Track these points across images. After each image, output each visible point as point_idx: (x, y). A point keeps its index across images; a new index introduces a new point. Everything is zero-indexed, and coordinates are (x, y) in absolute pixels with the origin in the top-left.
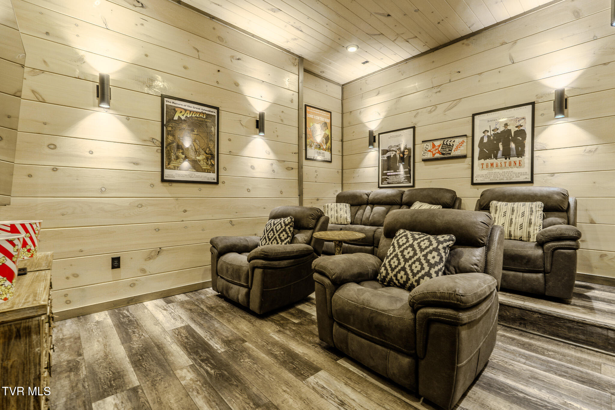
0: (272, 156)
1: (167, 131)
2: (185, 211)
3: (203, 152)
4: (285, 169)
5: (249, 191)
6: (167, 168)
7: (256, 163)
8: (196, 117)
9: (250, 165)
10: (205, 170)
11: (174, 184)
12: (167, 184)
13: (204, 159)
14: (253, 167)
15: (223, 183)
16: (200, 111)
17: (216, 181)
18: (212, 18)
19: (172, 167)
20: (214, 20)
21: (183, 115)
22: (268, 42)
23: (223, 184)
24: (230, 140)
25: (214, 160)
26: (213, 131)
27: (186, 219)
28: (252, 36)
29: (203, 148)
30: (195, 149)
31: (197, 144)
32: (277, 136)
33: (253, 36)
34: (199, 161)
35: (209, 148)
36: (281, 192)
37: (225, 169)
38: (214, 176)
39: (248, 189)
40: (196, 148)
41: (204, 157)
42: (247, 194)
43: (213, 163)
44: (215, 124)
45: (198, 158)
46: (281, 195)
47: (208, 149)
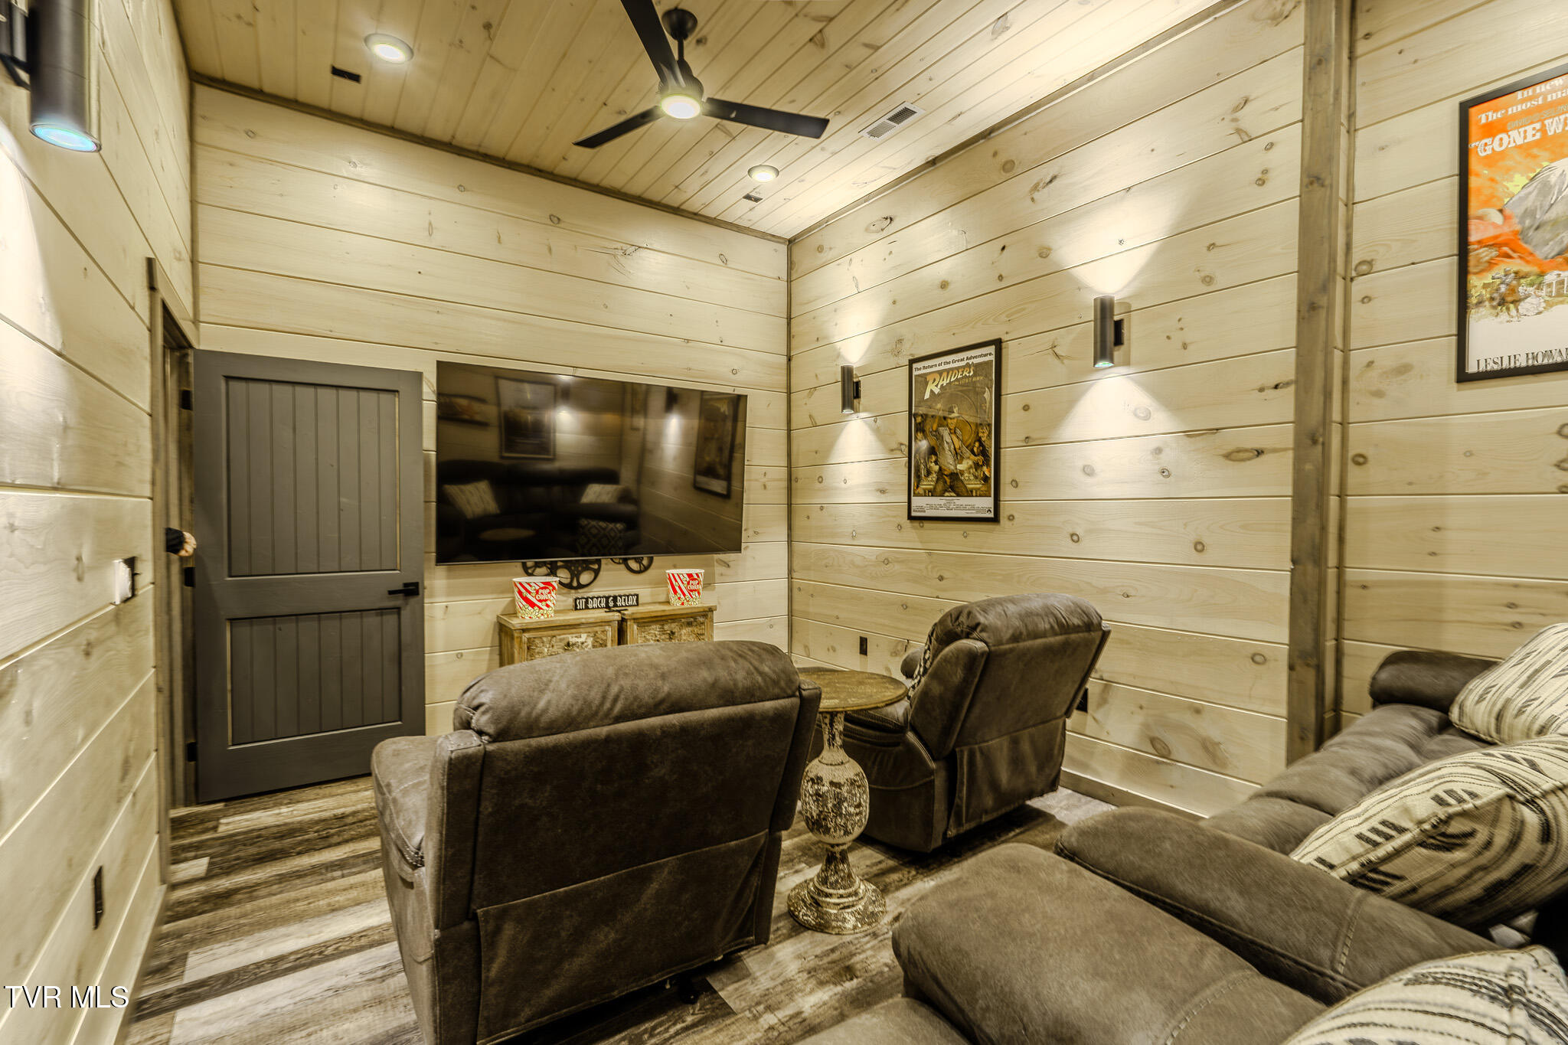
0: (1162, 422)
1: (916, 424)
2: (941, 578)
3: (968, 453)
4: (1223, 460)
5: (1075, 538)
6: (915, 495)
7: (1097, 455)
8: (957, 380)
9: (1080, 464)
10: (972, 492)
11: (927, 525)
12: (916, 524)
13: (971, 467)
14: (1088, 471)
15: (1011, 518)
16: (963, 363)
17: (992, 515)
18: (986, 135)
19: (922, 492)
20: (992, 135)
21: (937, 386)
22: (1145, 46)
23: (1010, 523)
24: (1026, 408)
25: (988, 465)
26: (988, 400)
27: (946, 595)
28: (1089, 80)
29: (968, 443)
30: (955, 449)
31: (958, 437)
32: (1185, 346)
33: (1091, 76)
34: (962, 473)
35: (979, 440)
36: (1199, 547)
37: (1015, 484)
38: (988, 502)
39: (1072, 535)
40: (957, 447)
41: (971, 463)
42: (1069, 548)
43: (987, 473)
44: (991, 380)
45: (959, 467)
46: (1196, 557)
47: (977, 444)
